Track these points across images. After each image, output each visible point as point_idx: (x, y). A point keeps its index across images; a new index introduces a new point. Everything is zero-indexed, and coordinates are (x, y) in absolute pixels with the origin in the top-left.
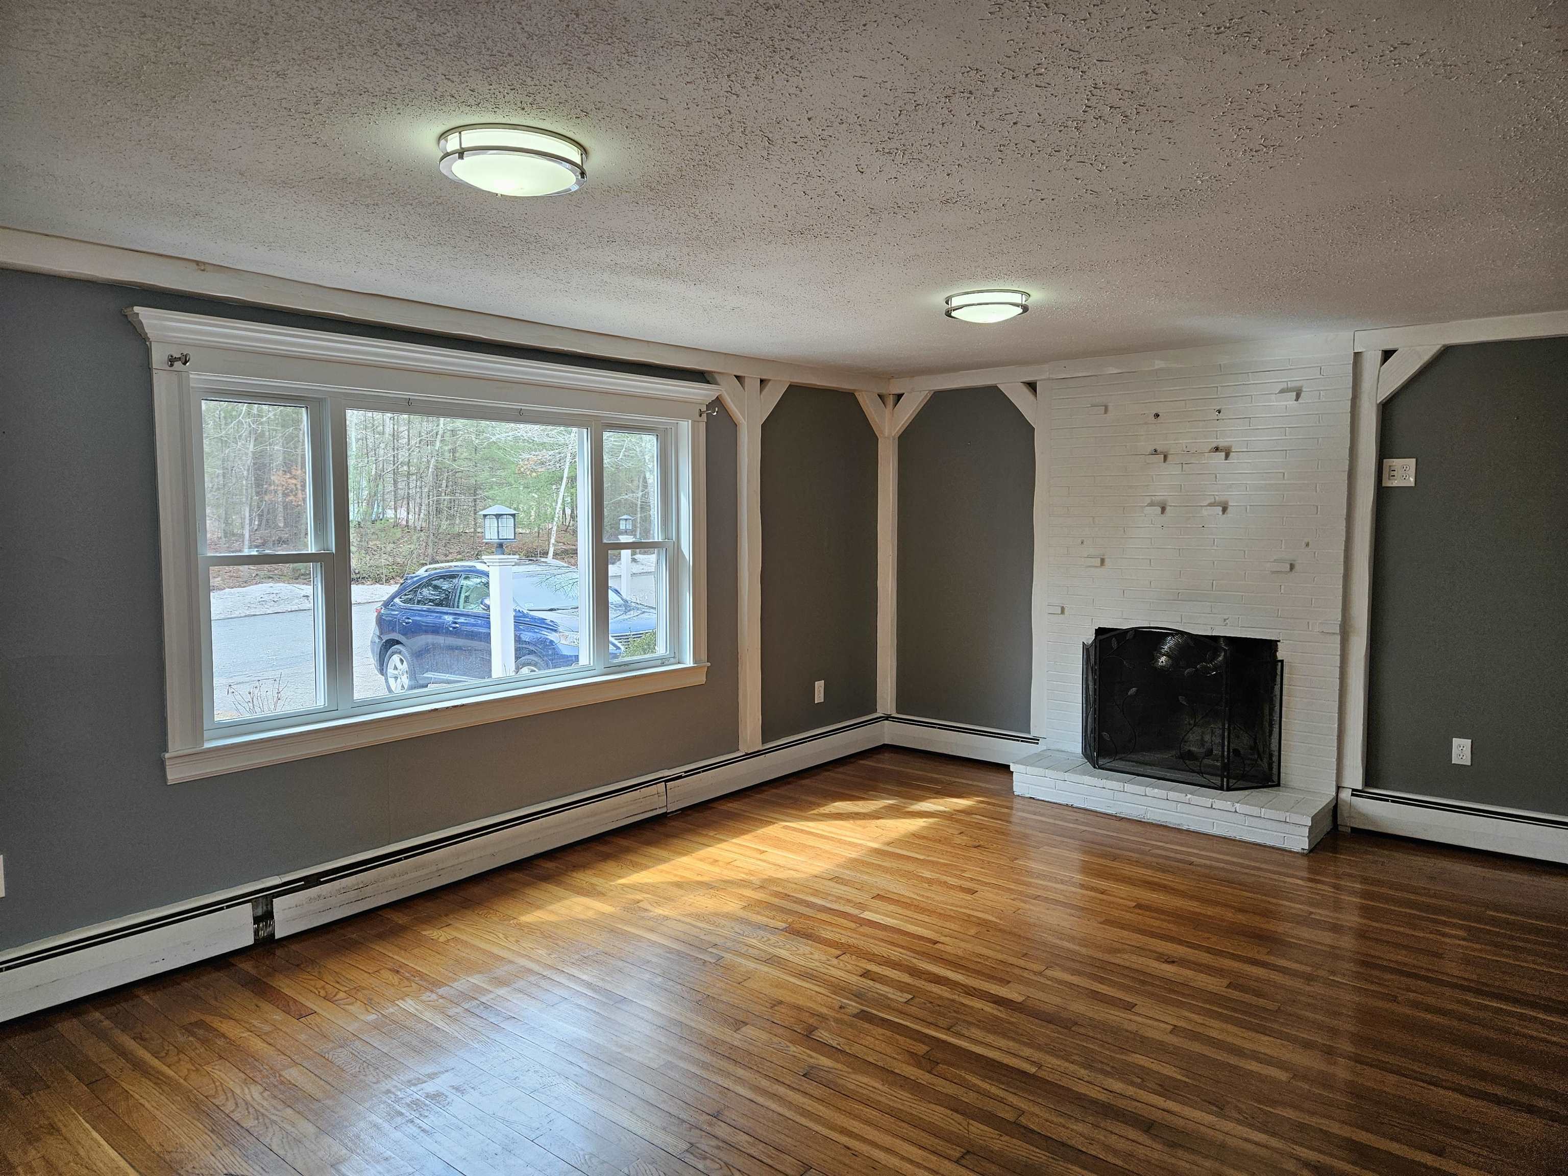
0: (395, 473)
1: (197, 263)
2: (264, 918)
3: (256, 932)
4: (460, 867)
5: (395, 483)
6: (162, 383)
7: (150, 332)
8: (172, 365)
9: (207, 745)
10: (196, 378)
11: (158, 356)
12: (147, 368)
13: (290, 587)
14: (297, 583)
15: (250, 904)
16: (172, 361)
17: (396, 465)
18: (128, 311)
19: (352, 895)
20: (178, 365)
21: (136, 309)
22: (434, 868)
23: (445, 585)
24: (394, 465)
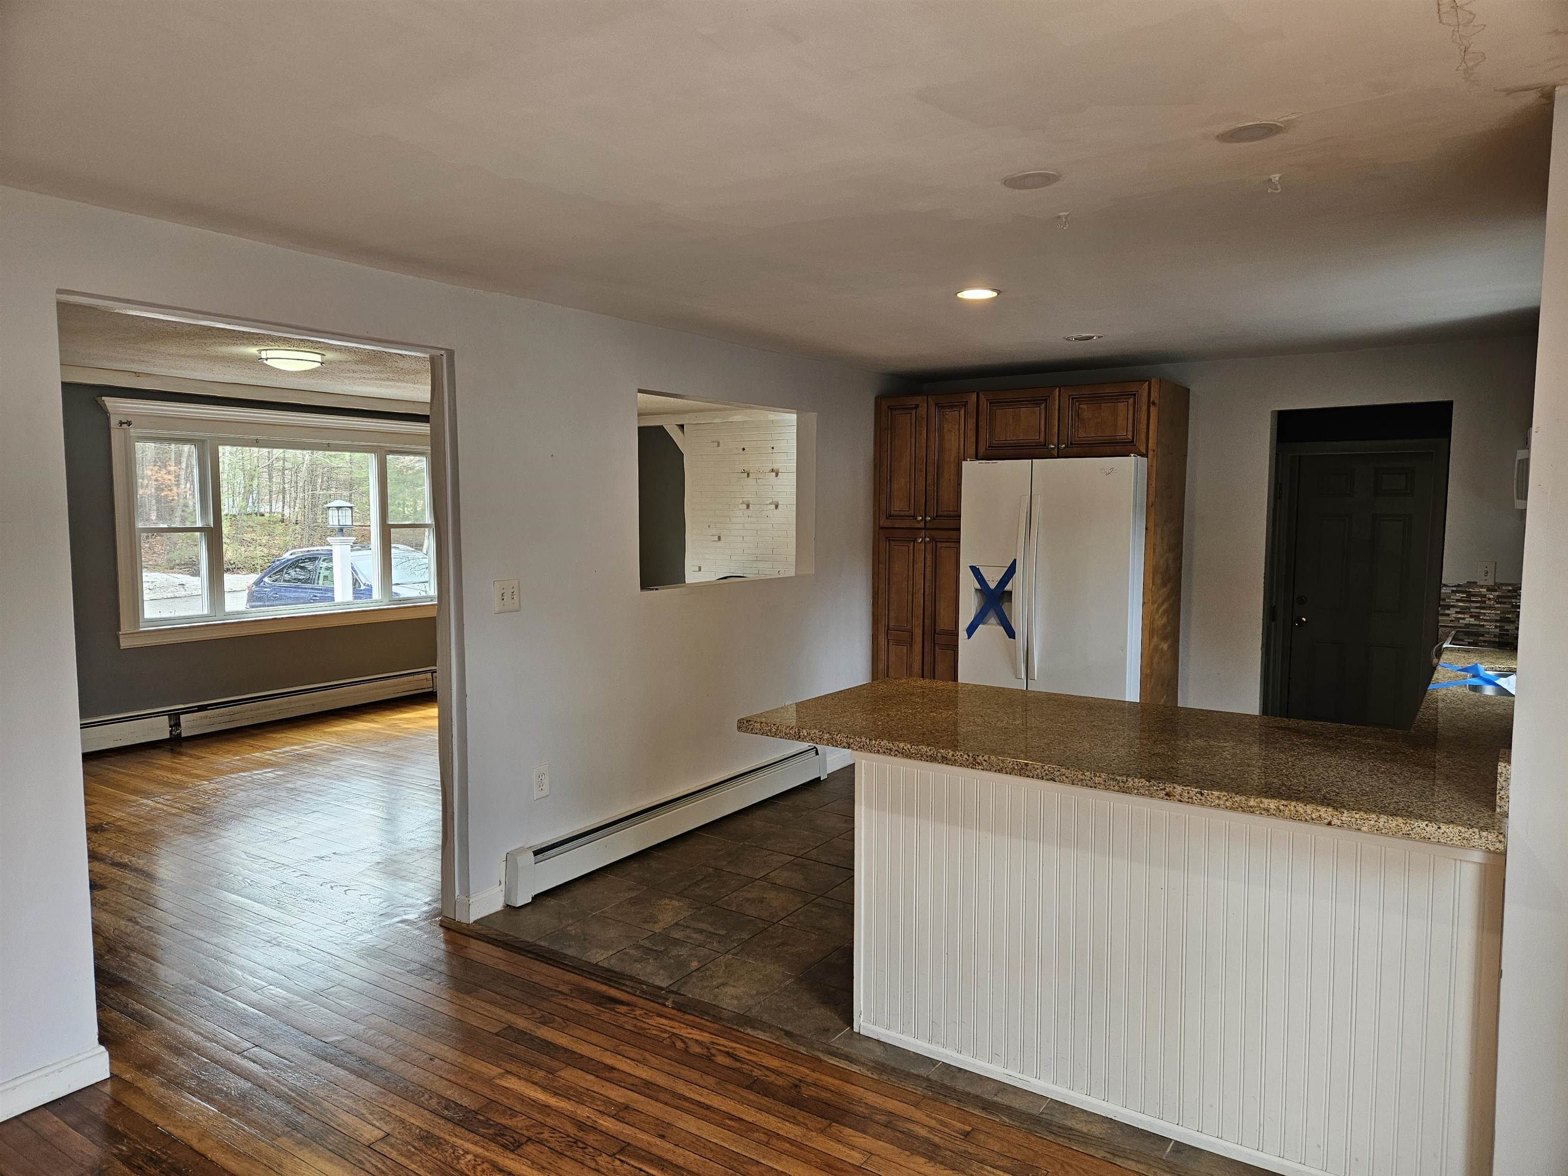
0: (270, 467)
1: (135, 373)
2: (176, 725)
3: (171, 732)
4: (292, 709)
5: (270, 478)
6: (116, 436)
7: (110, 409)
8: (121, 426)
9: (141, 629)
10: (133, 431)
11: (114, 422)
12: (109, 429)
13: (164, 575)
14: (172, 573)
15: (167, 716)
16: (121, 423)
17: (271, 461)
18: (98, 399)
19: (227, 718)
20: (125, 426)
21: (103, 398)
22: (276, 709)
23: (309, 566)
24: (269, 460)
